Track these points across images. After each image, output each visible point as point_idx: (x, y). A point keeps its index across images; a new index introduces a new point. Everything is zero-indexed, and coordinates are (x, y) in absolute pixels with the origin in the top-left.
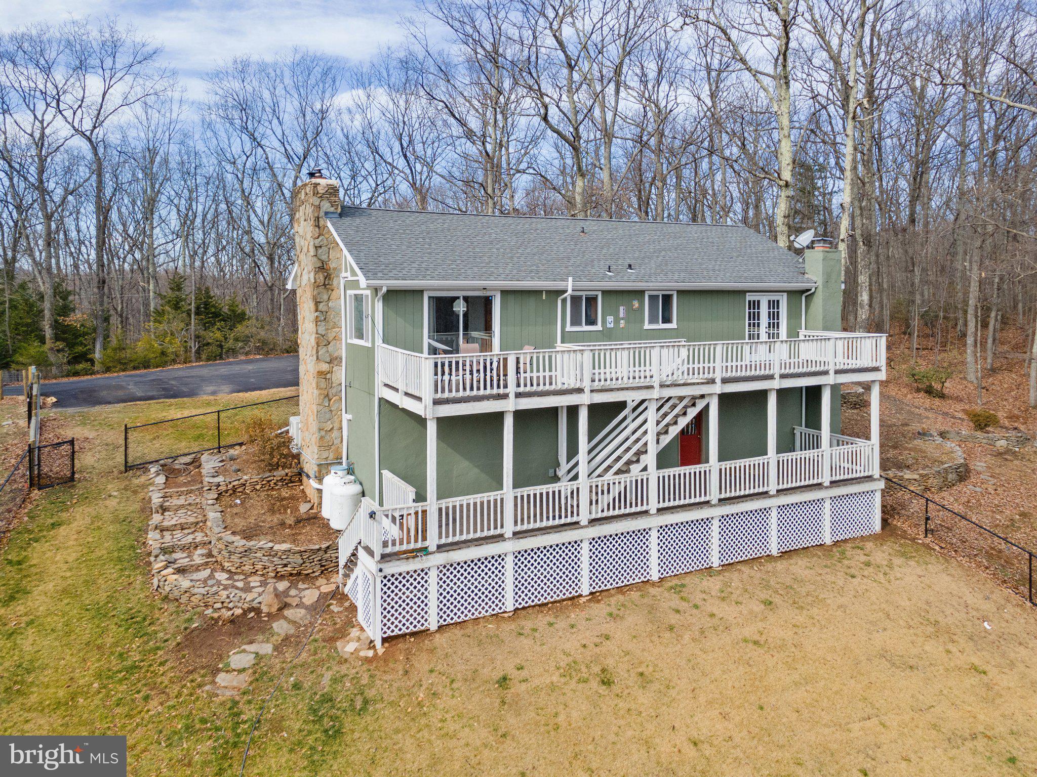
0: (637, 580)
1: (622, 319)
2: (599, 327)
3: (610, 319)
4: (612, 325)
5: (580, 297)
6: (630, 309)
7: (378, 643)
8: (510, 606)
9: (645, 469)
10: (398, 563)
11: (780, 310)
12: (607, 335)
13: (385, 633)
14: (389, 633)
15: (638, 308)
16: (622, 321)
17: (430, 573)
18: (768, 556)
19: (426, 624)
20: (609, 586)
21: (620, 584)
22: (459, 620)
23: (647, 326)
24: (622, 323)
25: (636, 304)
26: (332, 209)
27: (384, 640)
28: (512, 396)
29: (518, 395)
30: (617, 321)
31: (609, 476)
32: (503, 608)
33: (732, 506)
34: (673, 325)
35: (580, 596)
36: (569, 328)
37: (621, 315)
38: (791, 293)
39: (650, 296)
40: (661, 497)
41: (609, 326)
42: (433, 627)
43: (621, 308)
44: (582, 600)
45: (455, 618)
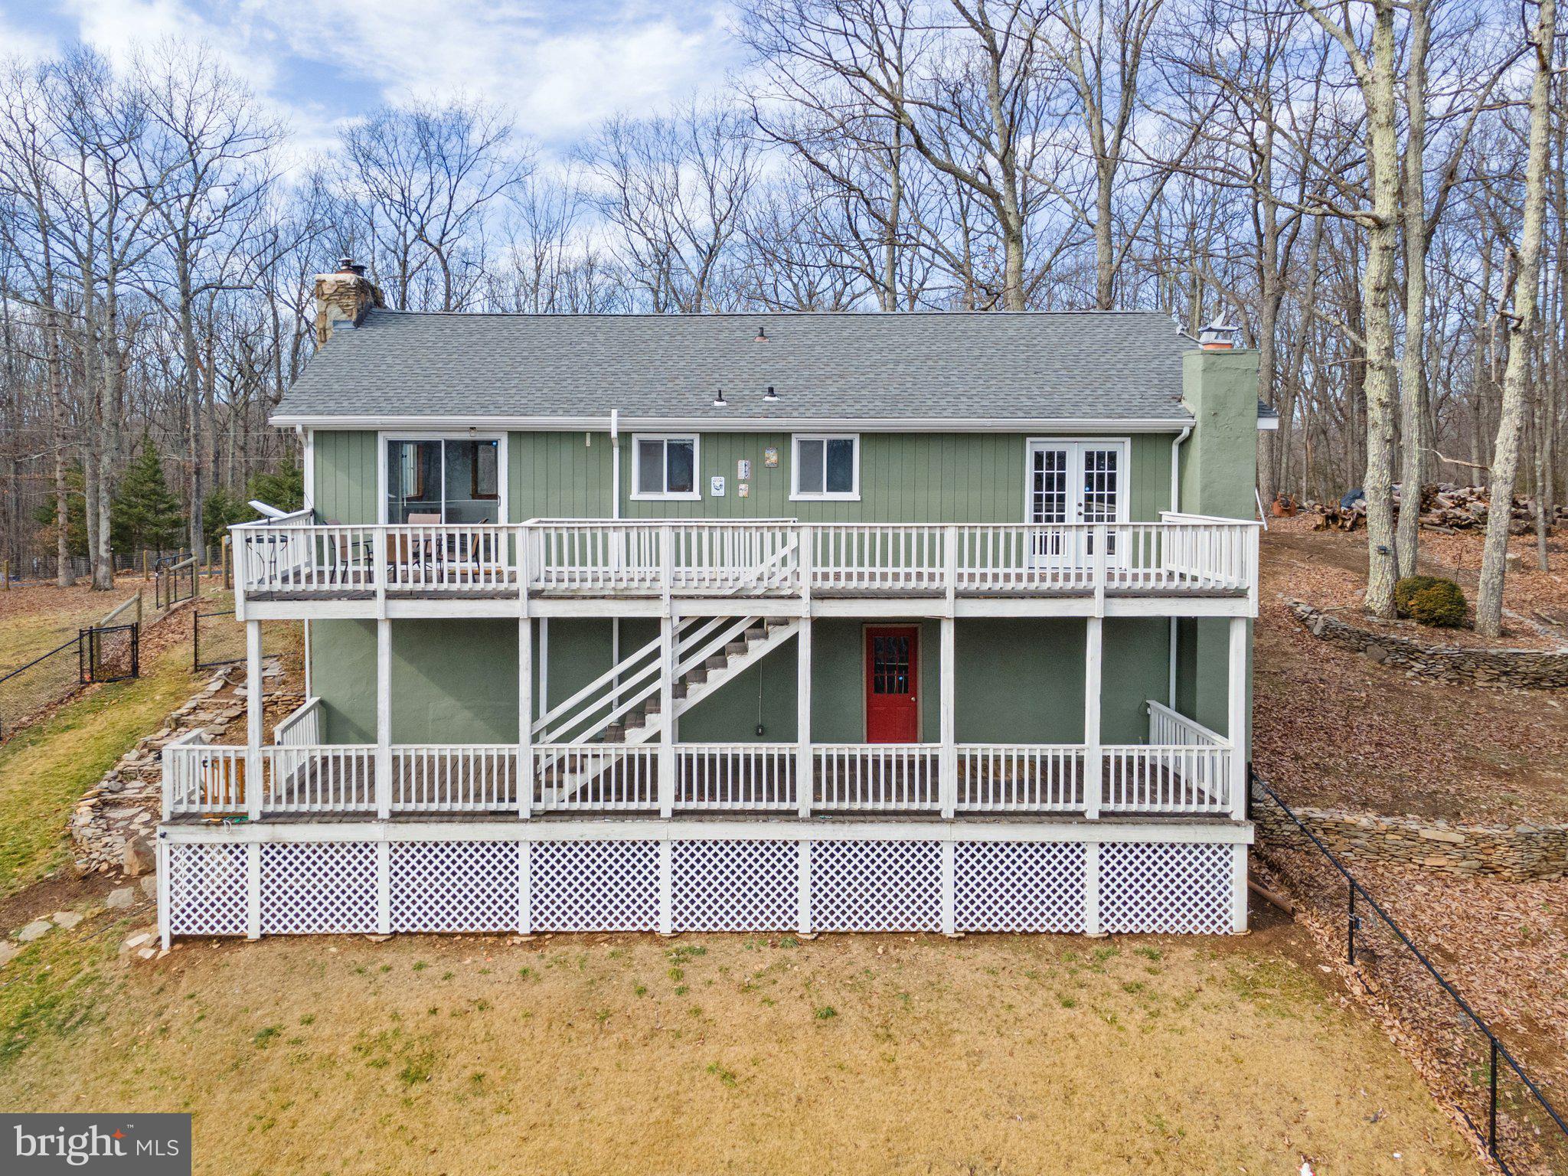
0: (628, 926)
1: (744, 481)
2: (695, 495)
3: (718, 482)
4: (722, 493)
5: (659, 445)
6: (757, 464)
7: (166, 943)
8: (384, 929)
9: (656, 738)
10: (192, 829)
11: (1118, 472)
12: (708, 506)
13: (177, 928)
14: (182, 930)
15: (778, 463)
16: (742, 486)
17: (248, 852)
18: (932, 932)
19: (242, 927)
20: (570, 927)
21: (593, 927)
22: (296, 932)
23: (795, 495)
24: (743, 490)
25: (772, 456)
26: (344, 317)
27: (175, 940)
28: (381, 595)
29: (391, 596)
30: (732, 484)
31: (578, 745)
32: (372, 926)
33: (838, 826)
34: (854, 495)
35: (514, 933)
36: (635, 495)
37: (741, 475)
38: (1139, 438)
39: (803, 444)
40: (685, 789)
41: (714, 493)
42: (254, 934)
43: (741, 464)
44: (517, 940)
45: (291, 927)
